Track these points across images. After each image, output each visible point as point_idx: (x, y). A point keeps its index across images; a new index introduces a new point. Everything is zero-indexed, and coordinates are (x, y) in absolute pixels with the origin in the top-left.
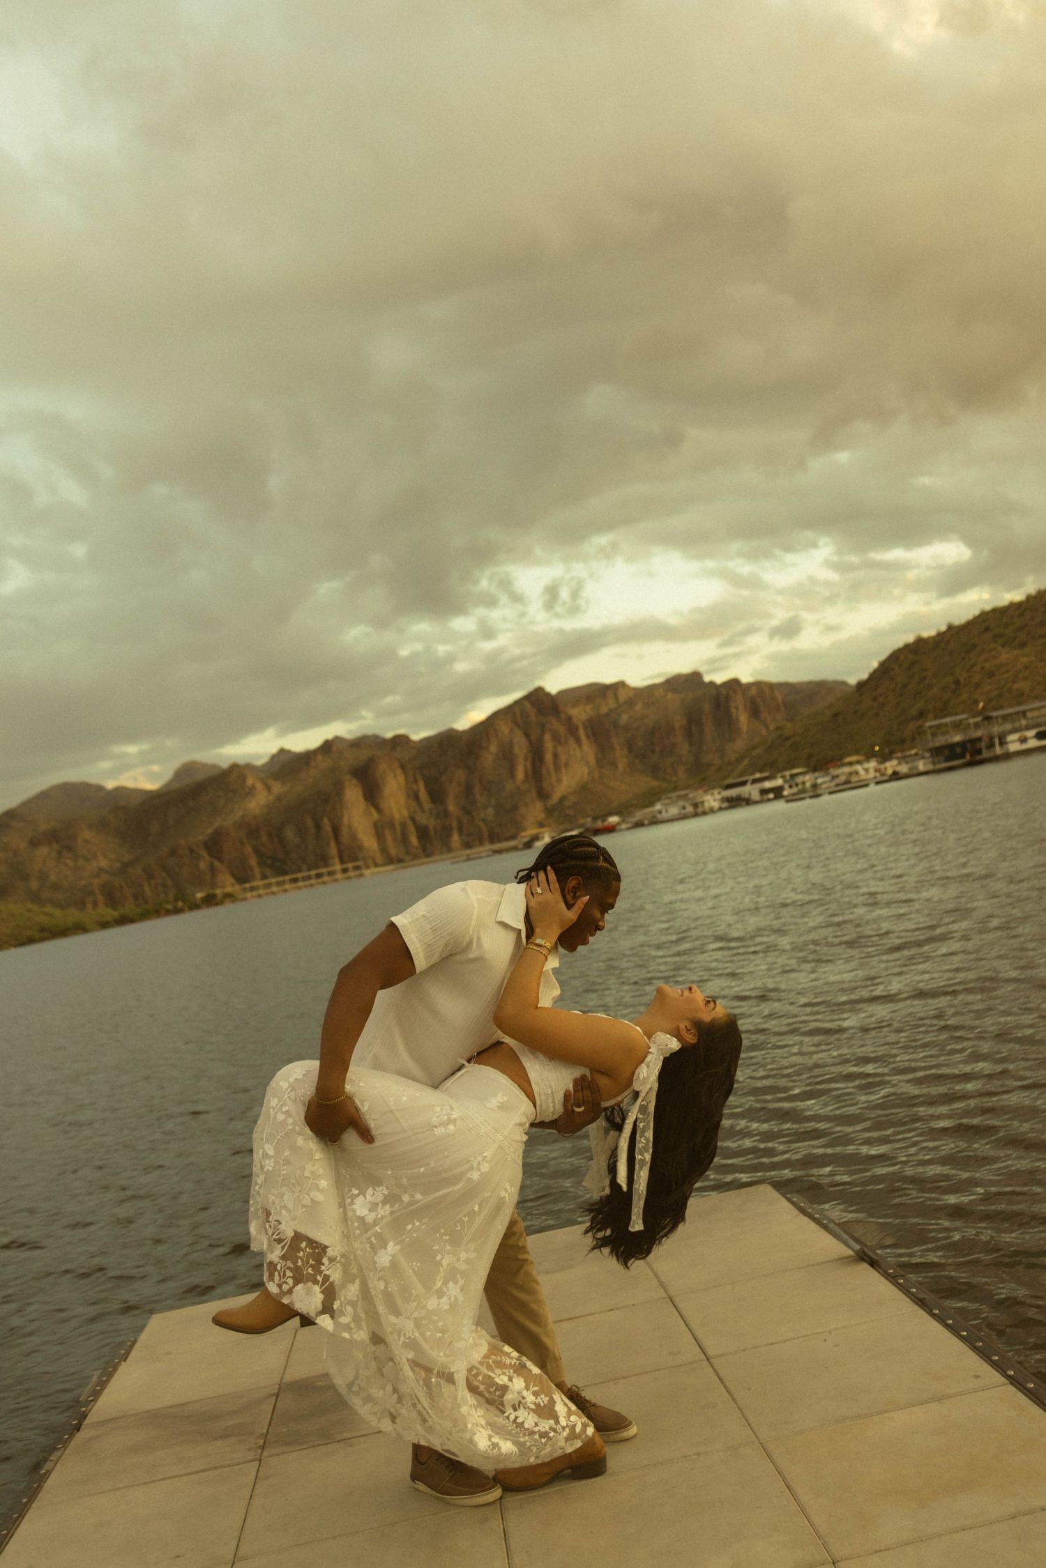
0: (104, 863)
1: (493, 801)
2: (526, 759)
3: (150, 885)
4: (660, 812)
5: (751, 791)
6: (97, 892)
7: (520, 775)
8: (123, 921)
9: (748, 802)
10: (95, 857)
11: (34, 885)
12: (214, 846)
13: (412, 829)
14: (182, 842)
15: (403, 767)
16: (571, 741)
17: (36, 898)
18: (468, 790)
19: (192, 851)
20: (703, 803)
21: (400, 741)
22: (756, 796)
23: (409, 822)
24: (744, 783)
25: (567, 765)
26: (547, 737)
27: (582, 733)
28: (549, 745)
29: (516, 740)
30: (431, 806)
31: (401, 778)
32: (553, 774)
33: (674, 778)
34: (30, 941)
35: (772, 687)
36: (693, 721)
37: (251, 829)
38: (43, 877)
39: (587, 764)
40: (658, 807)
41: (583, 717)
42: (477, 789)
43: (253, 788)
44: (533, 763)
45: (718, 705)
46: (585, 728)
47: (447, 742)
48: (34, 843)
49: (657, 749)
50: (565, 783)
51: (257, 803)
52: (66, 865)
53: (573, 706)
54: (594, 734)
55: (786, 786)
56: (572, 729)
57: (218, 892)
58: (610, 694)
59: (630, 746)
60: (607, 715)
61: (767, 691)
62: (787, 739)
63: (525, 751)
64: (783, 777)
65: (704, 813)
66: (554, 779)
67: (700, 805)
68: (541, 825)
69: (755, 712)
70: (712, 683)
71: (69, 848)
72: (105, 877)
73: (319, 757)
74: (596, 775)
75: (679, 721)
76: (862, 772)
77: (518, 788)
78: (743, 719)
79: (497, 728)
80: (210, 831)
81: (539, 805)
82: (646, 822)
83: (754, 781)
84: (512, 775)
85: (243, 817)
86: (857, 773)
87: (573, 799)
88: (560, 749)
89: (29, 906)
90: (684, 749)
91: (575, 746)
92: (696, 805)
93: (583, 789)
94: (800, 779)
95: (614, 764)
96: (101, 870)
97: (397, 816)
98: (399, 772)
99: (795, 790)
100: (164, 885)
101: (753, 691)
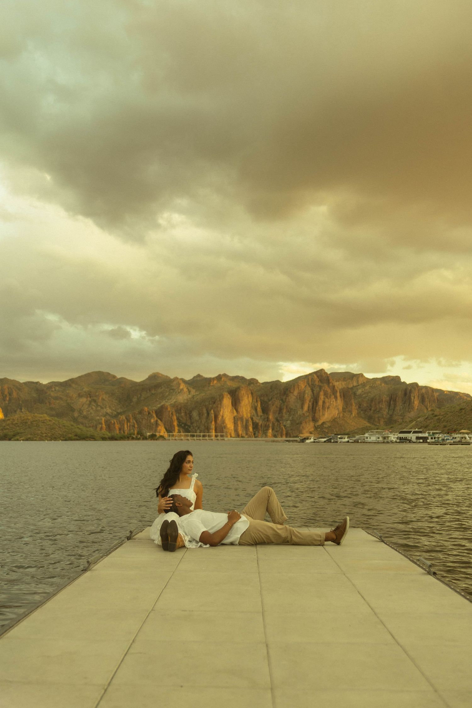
0: (109, 411)
1: (291, 418)
2: (310, 402)
3: (127, 425)
4: (367, 438)
5: (413, 436)
6: (103, 423)
7: (306, 408)
8: (113, 438)
9: (410, 441)
10: (106, 408)
11: (76, 415)
12: (160, 413)
13: (250, 423)
14: (146, 409)
15: (252, 394)
16: (333, 397)
17: (75, 420)
18: (281, 410)
19: (149, 413)
20: (388, 437)
21: (253, 382)
22: (414, 439)
23: (250, 419)
24: (409, 432)
25: (328, 408)
26: (322, 393)
27: (338, 394)
28: (322, 397)
29: (307, 392)
30: (262, 414)
31: (250, 399)
32: (321, 411)
33: (378, 424)
34: (70, 439)
35: (434, 390)
36: (392, 399)
37: (178, 409)
38: (80, 411)
39: (338, 409)
40: (366, 435)
41: (340, 387)
42: (284, 411)
43: (182, 389)
44: (313, 404)
45: (405, 394)
46: (340, 393)
47: (275, 386)
48: (80, 396)
49: (373, 409)
50: (326, 416)
51: (182, 398)
52: (92, 409)
53: (336, 381)
54: (344, 396)
55: (430, 438)
56: (334, 391)
57: (157, 434)
58: (355, 379)
59: (360, 406)
60: (352, 388)
61: (430, 392)
62: (436, 416)
63: (310, 397)
64: (429, 433)
65: (388, 442)
66: (321, 413)
67: (386, 438)
68: (311, 433)
69: (423, 400)
70: (404, 383)
71: (95, 401)
72: (108, 417)
73: (215, 382)
74: (341, 415)
75: (385, 398)
76: (468, 438)
77: (304, 414)
78: (416, 403)
79: (300, 384)
80: (159, 406)
81: (312, 424)
82: (360, 441)
83: (415, 432)
84: (302, 408)
85: (175, 402)
86: (465, 438)
87: (329, 424)
88: (327, 400)
89: (72, 423)
90: (385, 412)
91: (334, 400)
92: (384, 438)
93: (334, 420)
94: (437, 436)
95: (351, 412)
96: (107, 413)
97: (245, 416)
98: (250, 396)
99: (433, 440)
100: (134, 426)
101: (424, 391)
